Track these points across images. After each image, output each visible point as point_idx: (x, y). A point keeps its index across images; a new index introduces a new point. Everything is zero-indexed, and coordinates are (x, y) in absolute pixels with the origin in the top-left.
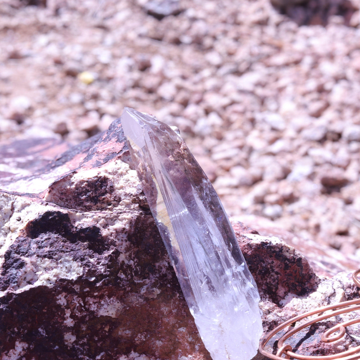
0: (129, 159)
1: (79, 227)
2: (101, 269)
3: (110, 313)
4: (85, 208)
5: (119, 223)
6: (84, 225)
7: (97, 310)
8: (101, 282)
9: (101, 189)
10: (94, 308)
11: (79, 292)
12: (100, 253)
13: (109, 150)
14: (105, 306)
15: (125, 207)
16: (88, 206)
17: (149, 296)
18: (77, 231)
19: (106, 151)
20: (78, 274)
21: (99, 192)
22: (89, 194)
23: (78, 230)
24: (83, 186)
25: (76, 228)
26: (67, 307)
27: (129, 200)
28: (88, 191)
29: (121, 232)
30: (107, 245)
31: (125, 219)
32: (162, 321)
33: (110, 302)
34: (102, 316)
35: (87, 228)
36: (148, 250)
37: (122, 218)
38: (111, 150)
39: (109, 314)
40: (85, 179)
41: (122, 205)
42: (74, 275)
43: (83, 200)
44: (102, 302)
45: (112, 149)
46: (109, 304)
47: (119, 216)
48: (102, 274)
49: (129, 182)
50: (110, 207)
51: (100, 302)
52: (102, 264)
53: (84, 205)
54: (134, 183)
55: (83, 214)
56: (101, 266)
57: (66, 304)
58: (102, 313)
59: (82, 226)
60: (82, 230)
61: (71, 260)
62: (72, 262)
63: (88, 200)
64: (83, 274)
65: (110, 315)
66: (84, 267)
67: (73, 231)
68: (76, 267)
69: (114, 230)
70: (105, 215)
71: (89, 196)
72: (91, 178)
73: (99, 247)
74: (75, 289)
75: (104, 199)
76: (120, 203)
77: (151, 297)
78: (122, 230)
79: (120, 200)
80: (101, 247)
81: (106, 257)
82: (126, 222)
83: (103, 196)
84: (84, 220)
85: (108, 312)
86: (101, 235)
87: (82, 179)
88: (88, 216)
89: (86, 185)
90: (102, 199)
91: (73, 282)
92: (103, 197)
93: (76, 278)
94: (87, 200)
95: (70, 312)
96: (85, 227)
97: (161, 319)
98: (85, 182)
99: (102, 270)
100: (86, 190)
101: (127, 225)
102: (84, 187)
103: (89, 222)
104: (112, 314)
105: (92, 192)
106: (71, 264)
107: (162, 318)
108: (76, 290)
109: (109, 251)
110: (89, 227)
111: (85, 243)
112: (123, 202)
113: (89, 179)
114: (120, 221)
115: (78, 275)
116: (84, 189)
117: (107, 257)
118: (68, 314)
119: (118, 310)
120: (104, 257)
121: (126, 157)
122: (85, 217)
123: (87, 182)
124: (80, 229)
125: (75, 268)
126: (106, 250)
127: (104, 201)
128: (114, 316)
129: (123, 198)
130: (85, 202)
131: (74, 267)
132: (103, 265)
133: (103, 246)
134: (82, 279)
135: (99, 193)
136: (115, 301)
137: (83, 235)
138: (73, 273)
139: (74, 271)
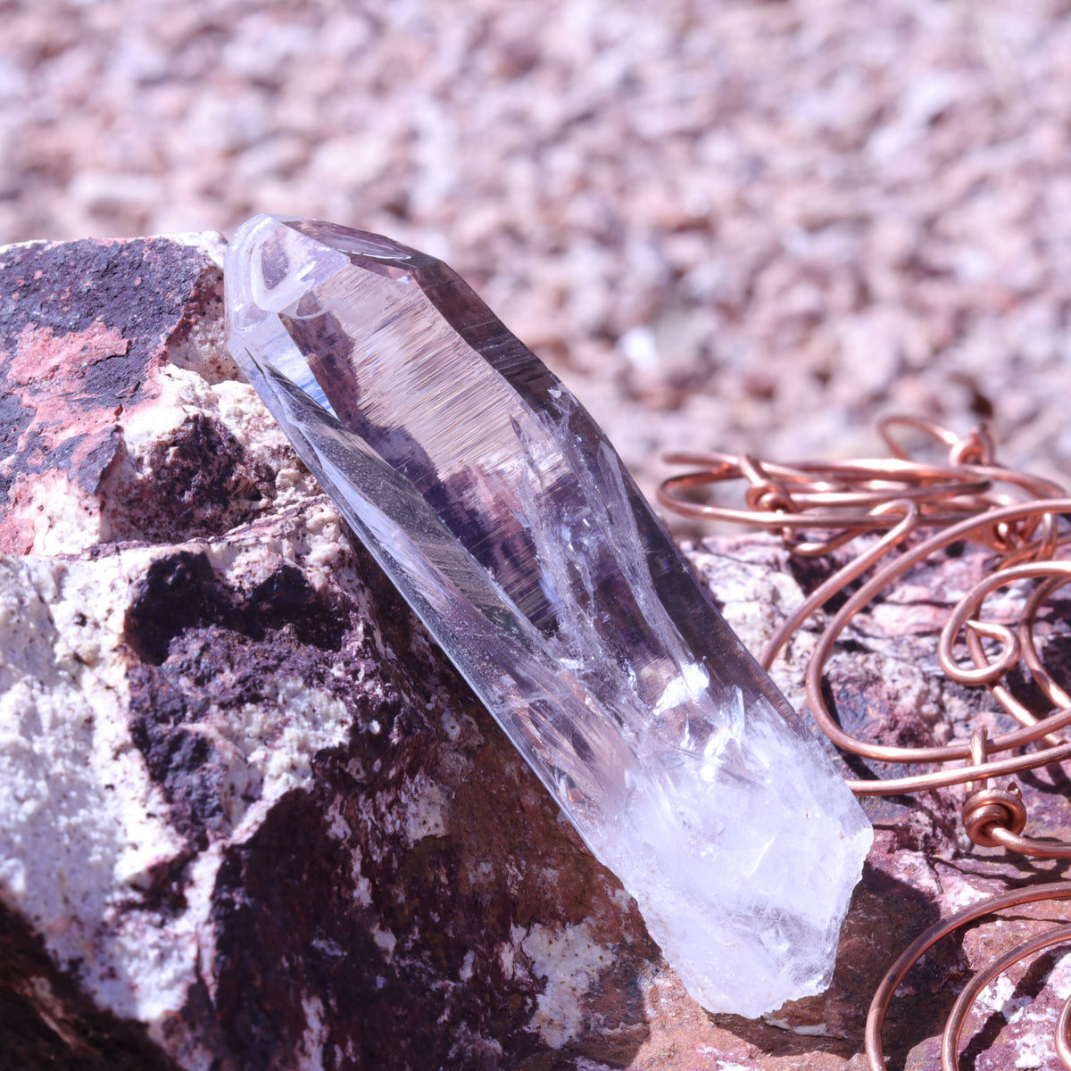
1: (246, 586)
2: (373, 690)
3: (431, 823)
4: (204, 529)
5: (316, 541)
6: (254, 575)
7: (401, 828)
8: (395, 730)
9: (215, 454)
10: (393, 823)
11: (365, 782)
12: (336, 645)
13: (74, 361)
14: (412, 808)
15: (296, 491)
16: (213, 518)
17: (470, 742)
18: (250, 600)
19: (67, 367)
20: (342, 723)
21: (216, 464)
22: (197, 479)
23: (249, 596)
24: (168, 460)
25: (240, 589)
26: (353, 842)
27: (289, 467)
28: (193, 474)
29: (339, 567)
30: (339, 614)
31: (324, 523)
32: (522, 809)
33: (416, 791)
34: (417, 842)
35: (270, 581)
36: (389, 609)
37: (316, 523)
38: (81, 359)
39: (429, 829)
40: (166, 438)
41: (285, 488)
42: (333, 730)
43: (189, 504)
44: (404, 799)
45: (84, 354)
46: (416, 796)
47: (305, 519)
48: (385, 703)
49: (246, 417)
50: (263, 502)
51: (397, 800)
52: (366, 675)
53: (197, 521)
54: (260, 416)
55: (229, 543)
56: (365, 681)
57: (349, 832)
58: (415, 832)
59: (252, 579)
60: (261, 591)
61: (303, 689)
62: (307, 691)
63: (204, 501)
64: (355, 719)
65: (433, 832)
66: (342, 698)
67: (240, 604)
68: (325, 703)
69: (324, 565)
70: (278, 526)
71: (201, 487)
72: (180, 430)
73: (319, 631)
74: (354, 773)
75: (237, 482)
76: (278, 481)
77: (477, 743)
78: (340, 560)
79: (271, 476)
80: (323, 628)
81: (359, 651)
82: (335, 531)
83: (231, 475)
84: (242, 559)
85: (425, 822)
86: (312, 589)
87: (154, 439)
88: (246, 543)
89: (176, 455)
90: (232, 485)
91: (346, 751)
92: (234, 478)
93: (345, 735)
94: (199, 502)
95: (361, 857)
96: (262, 581)
97: (517, 803)
98: (167, 447)
99: (379, 691)
100: (183, 470)
101: (341, 538)
102: (174, 463)
103: (264, 561)
104: (437, 825)
105: (201, 472)
106: (309, 699)
107: (519, 800)
108: (357, 777)
109: (354, 632)
110: (274, 576)
111: (286, 630)
112: (284, 476)
113: (174, 432)
114: (315, 534)
115: (346, 727)
116: (177, 471)
117: (363, 651)
118: (357, 867)
119: (442, 807)
120: (354, 653)
121: (178, 349)
122: (240, 550)
123: (174, 444)
124: (253, 589)
125: (324, 708)
126: (347, 631)
127: (239, 489)
128: (441, 832)
129: (273, 465)
130: (197, 511)
131: (321, 705)
132: (369, 676)
133: (332, 622)
134: (360, 732)
135: (218, 471)
136: (423, 782)
137: (265, 606)
138: (329, 725)
139: (327, 717)
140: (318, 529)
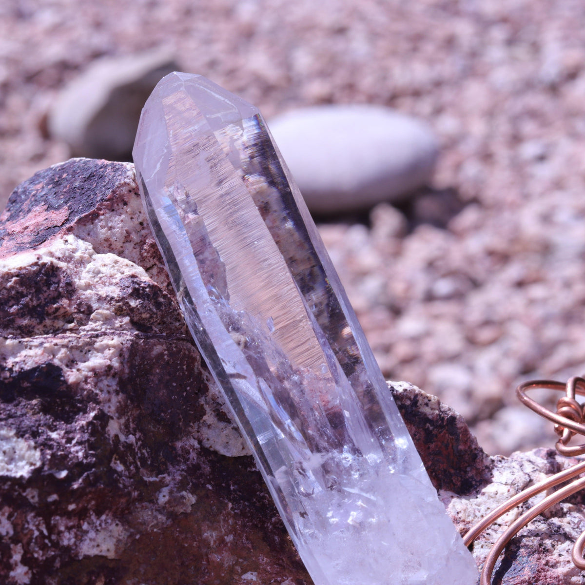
0: (90, 231)
1: (16, 368)
2: (77, 452)
3: (104, 547)
4: (19, 332)
5: (96, 356)
6: (26, 364)
7: (75, 544)
8: (80, 480)
9: (49, 289)
10: (69, 539)
11: (37, 505)
12: (69, 420)
13: (38, 225)
14: (92, 534)
15: (103, 324)
16: (26, 326)
17: (176, 509)
18: (14, 378)
19: (31, 228)
20: (32, 464)
21: (46, 295)
22: (24, 301)
23: (14, 375)
24: (9, 284)
25: (11, 370)
26: (15, 540)
27: (108, 309)
28: (23, 295)
29: (104, 375)
30: (81, 402)
31: (108, 347)
32: (208, 561)
33: (100, 525)
34: (87, 557)
35: (34, 370)
37: (102, 345)
38: (42, 225)
39: (101, 551)
40: (13, 271)
41: (96, 320)
42: (23, 467)
43: (12, 314)
44: (85, 526)
45: (45, 222)
46: (99, 528)
47: (95, 342)
48: (82, 463)
49: (101, 275)
50: (71, 325)
51: (79, 527)
52: (77, 442)
53: (16, 326)
54: (111, 276)
55: (20, 342)
56: (75, 445)
57: (11, 532)
58: (87, 549)
59: (23, 366)
60: (24, 375)
61: (13, 437)
62: (15, 439)
63: (25, 315)
64: (43, 465)
65: (104, 554)
66: (42, 450)
67: (5, 378)
68: (24, 449)
69: (90, 371)
70: (67, 340)
71: (26, 305)
72: (25, 268)
73: (63, 409)
74: (29, 497)
75: (57, 309)
76: (92, 316)
77: (182, 511)
78: (106, 371)
79: (89, 310)
80: (67, 408)
81: (82, 427)
82: (113, 353)
83: (54, 304)
84: (24, 353)
85: (98, 546)
86: (65, 382)
87: (6, 270)
88: (32, 344)
89: (16, 282)
90: (52, 310)
91: (24, 482)
92: (55, 306)
93: (28, 472)
94: (21, 314)
95: (22, 552)
96: (29, 368)
97: (205, 557)
98: (12, 276)
99: (80, 454)
100: (18, 292)
101: (114, 359)
102: (12, 287)
103: (36, 357)
104: (108, 550)
105: (30, 296)
106: (13, 444)
107: (207, 555)
108: (32, 501)
109: (86, 415)
110: (38, 367)
111: (34, 402)
112: (98, 313)
113: (21, 269)
114: (98, 352)
115: (33, 467)
116: (13, 292)
117: (86, 428)
118: (17, 557)
119: (119, 541)
120: (78, 428)
121: (83, 227)
122: (26, 347)
123: (17, 276)
124: (20, 372)
125: (22, 452)
126: (81, 414)
127: (58, 314)
128: (111, 555)
129: (95, 306)
130: (18, 320)
131: (21, 450)
132: (79, 443)
133: (73, 406)
134: (42, 473)
135: (45, 299)
136: (109, 521)
137: (26, 384)
138: (21, 464)
139: (22, 458)
140: (101, 350)
